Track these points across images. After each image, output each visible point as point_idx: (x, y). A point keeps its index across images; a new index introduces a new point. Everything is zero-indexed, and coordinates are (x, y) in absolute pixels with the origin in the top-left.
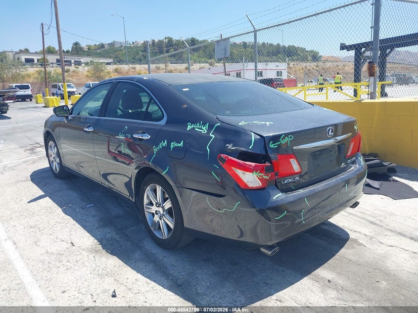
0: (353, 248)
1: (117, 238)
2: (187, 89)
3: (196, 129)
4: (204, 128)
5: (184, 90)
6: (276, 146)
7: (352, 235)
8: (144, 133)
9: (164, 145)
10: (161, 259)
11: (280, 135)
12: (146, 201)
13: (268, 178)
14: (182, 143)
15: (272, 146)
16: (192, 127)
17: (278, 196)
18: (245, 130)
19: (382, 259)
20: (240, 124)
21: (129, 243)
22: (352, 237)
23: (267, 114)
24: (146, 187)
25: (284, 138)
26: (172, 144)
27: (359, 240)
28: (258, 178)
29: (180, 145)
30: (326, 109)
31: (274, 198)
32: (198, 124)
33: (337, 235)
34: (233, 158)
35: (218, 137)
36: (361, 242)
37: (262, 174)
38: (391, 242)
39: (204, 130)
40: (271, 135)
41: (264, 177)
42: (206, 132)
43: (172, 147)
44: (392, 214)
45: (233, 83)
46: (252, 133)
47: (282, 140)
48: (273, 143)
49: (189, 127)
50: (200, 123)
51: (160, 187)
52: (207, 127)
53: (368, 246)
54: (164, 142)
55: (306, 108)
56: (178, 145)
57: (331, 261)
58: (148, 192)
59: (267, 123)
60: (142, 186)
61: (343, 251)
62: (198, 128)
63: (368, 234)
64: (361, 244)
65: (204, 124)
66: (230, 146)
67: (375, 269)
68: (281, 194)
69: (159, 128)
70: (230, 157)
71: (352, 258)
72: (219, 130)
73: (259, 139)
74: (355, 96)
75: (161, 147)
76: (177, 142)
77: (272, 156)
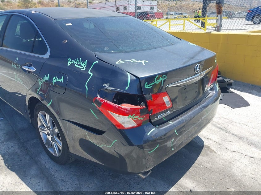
0: (208, 155)
1: (19, 152)
2: (70, 24)
3: (76, 65)
4: (83, 65)
5: (67, 25)
6: (151, 87)
7: (206, 143)
8: (31, 65)
9: (47, 80)
10: (53, 173)
11: (155, 76)
12: (39, 124)
13: (142, 119)
14: (62, 79)
15: (147, 87)
16: (72, 63)
17: (152, 131)
18: (121, 70)
19: (229, 165)
20: (117, 63)
21: (28, 158)
22: (206, 145)
23: (143, 50)
24: (37, 112)
25: (158, 79)
26: (54, 78)
27: (211, 147)
28: (134, 121)
29: (60, 81)
30: (191, 44)
31: (148, 135)
32: (78, 60)
33: (195, 142)
34: (108, 102)
35: (96, 75)
36: (213, 149)
37: (137, 117)
38: (234, 148)
39: (83, 67)
40: (147, 76)
41: (139, 119)
42: (85, 69)
43: (54, 81)
44: (232, 122)
45: (114, 18)
46: (128, 73)
47: (156, 80)
48: (148, 84)
49: (69, 62)
50: (79, 59)
51: (48, 116)
52: (86, 64)
53: (218, 152)
54: (47, 76)
55: (176, 43)
56: (59, 80)
57: (191, 170)
58: (40, 117)
59: (143, 62)
60: (35, 111)
61: (200, 158)
62: (77, 64)
63: (217, 141)
64: (213, 151)
65: (83, 61)
66: (107, 86)
67: (225, 176)
68: (154, 129)
69: (43, 61)
70: (106, 101)
71: (207, 165)
72: (97, 68)
73: (134, 80)
74: (202, 26)
75: (45, 81)
76: (58, 78)
77: (147, 96)
